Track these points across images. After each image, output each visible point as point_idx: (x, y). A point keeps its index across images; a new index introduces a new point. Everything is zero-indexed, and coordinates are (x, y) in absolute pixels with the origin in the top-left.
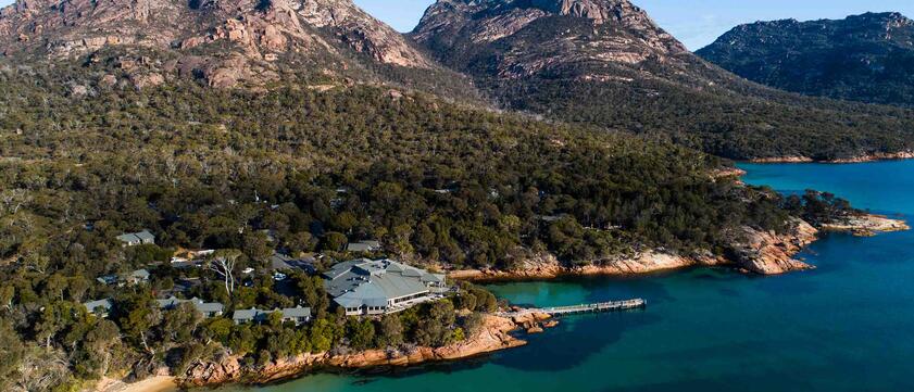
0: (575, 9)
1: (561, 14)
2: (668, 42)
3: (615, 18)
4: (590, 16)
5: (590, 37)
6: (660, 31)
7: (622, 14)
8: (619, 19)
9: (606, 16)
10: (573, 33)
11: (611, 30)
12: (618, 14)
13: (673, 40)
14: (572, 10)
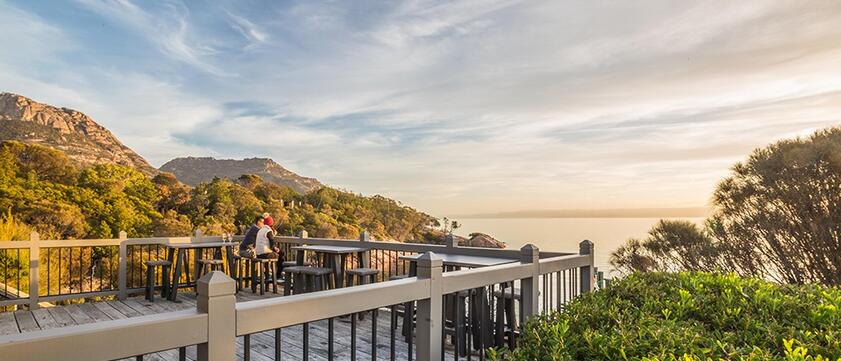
0: (39, 117)
1: (23, 119)
2: (132, 157)
3: (81, 132)
4: (55, 126)
5: (59, 141)
6: (123, 148)
7: (88, 130)
8: (86, 133)
9: (73, 128)
10: (39, 137)
11: (80, 139)
12: (84, 129)
13: (136, 155)
14: (36, 118)
